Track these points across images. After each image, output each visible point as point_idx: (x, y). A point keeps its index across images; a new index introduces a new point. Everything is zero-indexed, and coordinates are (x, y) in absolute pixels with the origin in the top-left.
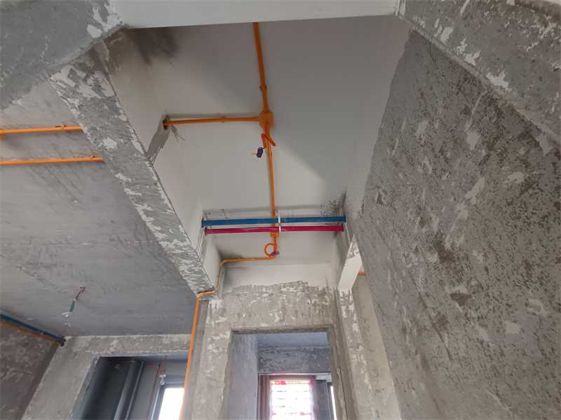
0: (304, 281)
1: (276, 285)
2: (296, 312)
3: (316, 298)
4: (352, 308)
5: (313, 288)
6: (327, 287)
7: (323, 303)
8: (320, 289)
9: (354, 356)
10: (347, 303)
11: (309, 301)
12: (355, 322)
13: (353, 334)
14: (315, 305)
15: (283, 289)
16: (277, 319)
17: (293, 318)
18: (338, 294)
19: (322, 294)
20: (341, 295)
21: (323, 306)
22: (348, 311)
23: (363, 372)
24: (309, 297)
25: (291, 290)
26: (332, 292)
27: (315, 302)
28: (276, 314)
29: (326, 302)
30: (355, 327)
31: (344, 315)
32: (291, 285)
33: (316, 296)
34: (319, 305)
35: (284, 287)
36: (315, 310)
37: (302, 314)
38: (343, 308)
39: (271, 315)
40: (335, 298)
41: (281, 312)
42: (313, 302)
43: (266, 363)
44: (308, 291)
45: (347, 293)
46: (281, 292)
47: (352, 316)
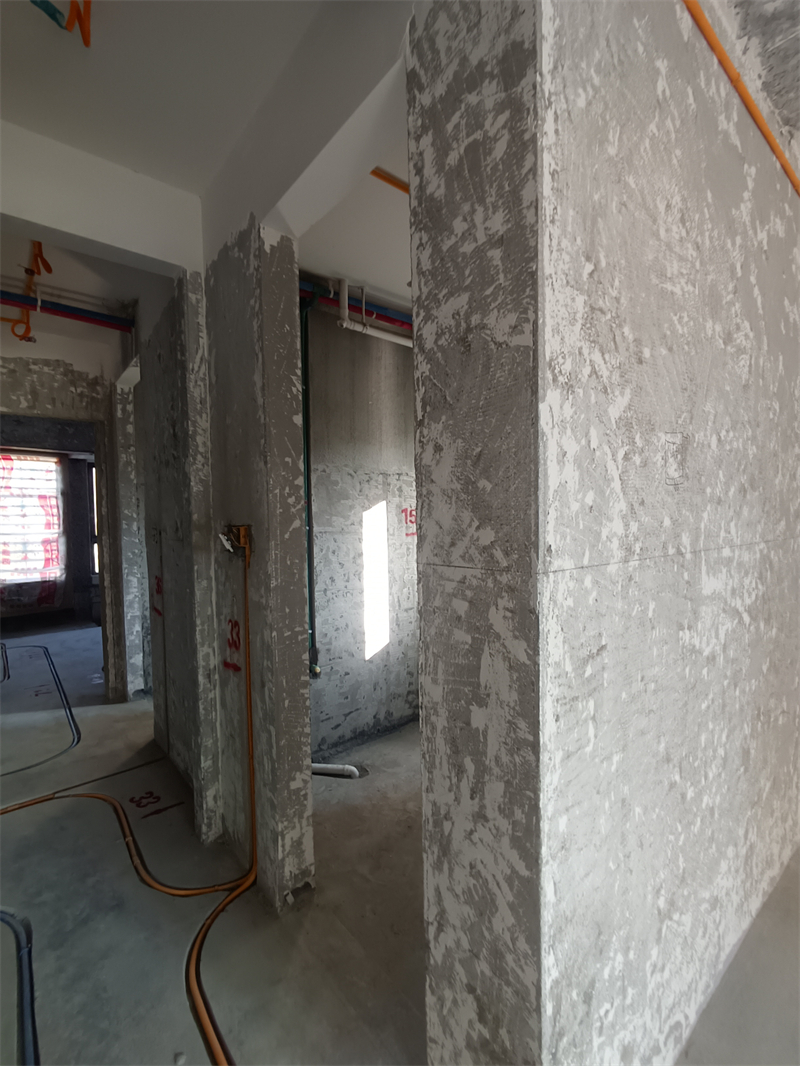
0: (67, 362)
1: (21, 359)
2: (54, 400)
3: (83, 387)
4: (130, 408)
5: (80, 374)
6: (102, 377)
7: (94, 395)
8: (91, 376)
9: (124, 456)
10: (125, 402)
11: (73, 389)
12: (131, 423)
13: (126, 435)
14: (81, 395)
15: (32, 367)
16: (24, 404)
17: (49, 407)
18: (116, 389)
19: (94, 383)
20: (119, 391)
21: (93, 398)
22: (124, 410)
23: (130, 469)
24: (73, 383)
25: (46, 369)
26: (107, 383)
27: (82, 392)
28: (22, 399)
29: (98, 394)
30: (130, 429)
31: (119, 414)
32: (47, 363)
33: (84, 384)
34: (87, 396)
35: (35, 364)
36: (81, 401)
37: (62, 404)
38: (119, 407)
39: (14, 398)
40: (111, 392)
41: (30, 397)
42: (79, 390)
44: (72, 376)
45: (126, 390)
46: (30, 370)
47: (129, 417)
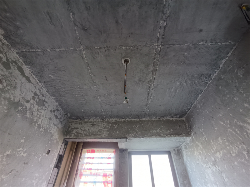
43: (73, 131)
